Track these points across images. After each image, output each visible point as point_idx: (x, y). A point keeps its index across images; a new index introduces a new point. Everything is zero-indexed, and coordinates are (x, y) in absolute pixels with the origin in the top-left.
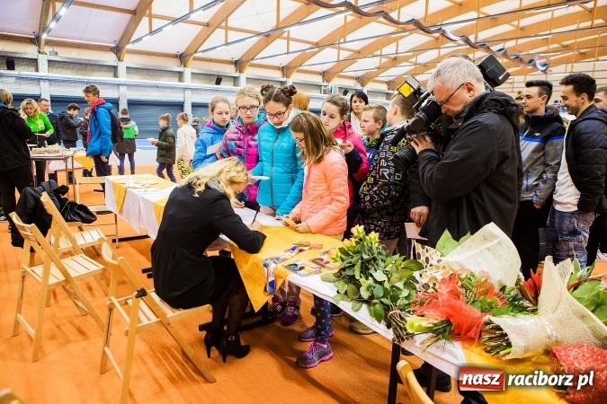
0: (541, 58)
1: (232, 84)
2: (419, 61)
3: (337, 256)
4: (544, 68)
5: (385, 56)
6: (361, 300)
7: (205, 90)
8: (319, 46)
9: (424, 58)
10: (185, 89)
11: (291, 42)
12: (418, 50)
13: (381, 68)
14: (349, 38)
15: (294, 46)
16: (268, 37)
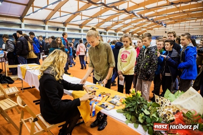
0: (164, 22)
1: (62, 30)
2: (125, 23)
3: (124, 101)
4: (165, 26)
5: (114, 21)
6: (138, 122)
7: (53, 33)
8: (92, 18)
9: (127, 22)
10: (46, 32)
11: (82, 16)
12: (125, 19)
13: (113, 25)
14: (102, 15)
15: (84, 18)
16: (75, 14)
